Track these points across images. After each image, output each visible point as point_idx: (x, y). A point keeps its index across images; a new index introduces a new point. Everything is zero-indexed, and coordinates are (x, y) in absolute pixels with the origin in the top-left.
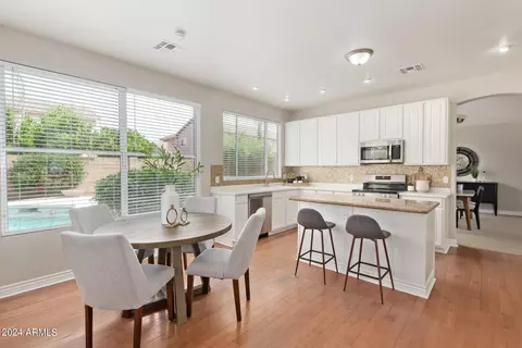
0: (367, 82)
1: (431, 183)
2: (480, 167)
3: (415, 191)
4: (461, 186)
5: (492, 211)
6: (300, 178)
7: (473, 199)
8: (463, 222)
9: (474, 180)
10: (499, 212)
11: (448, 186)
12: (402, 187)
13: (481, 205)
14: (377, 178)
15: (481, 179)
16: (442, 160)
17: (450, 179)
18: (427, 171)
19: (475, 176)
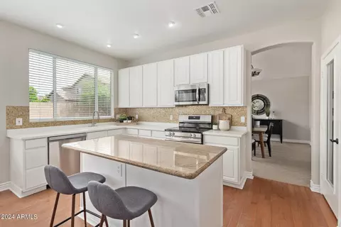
0: (171, 25)
1: (232, 123)
2: (272, 108)
3: (219, 129)
4: (258, 123)
5: (279, 140)
6: (130, 118)
7: (266, 132)
8: (258, 149)
9: (267, 118)
10: (283, 140)
11: (245, 125)
12: (209, 126)
13: (272, 135)
14: (190, 118)
15: (272, 117)
16: (239, 102)
17: (246, 119)
18: (228, 111)
19: (268, 115)
